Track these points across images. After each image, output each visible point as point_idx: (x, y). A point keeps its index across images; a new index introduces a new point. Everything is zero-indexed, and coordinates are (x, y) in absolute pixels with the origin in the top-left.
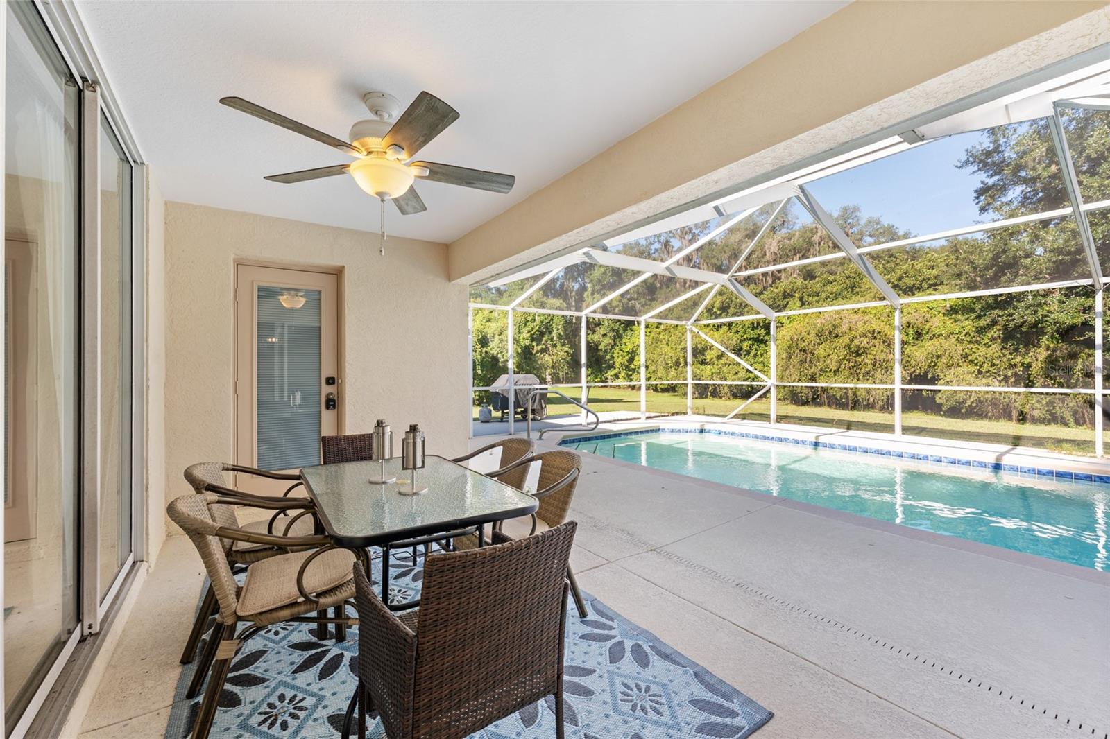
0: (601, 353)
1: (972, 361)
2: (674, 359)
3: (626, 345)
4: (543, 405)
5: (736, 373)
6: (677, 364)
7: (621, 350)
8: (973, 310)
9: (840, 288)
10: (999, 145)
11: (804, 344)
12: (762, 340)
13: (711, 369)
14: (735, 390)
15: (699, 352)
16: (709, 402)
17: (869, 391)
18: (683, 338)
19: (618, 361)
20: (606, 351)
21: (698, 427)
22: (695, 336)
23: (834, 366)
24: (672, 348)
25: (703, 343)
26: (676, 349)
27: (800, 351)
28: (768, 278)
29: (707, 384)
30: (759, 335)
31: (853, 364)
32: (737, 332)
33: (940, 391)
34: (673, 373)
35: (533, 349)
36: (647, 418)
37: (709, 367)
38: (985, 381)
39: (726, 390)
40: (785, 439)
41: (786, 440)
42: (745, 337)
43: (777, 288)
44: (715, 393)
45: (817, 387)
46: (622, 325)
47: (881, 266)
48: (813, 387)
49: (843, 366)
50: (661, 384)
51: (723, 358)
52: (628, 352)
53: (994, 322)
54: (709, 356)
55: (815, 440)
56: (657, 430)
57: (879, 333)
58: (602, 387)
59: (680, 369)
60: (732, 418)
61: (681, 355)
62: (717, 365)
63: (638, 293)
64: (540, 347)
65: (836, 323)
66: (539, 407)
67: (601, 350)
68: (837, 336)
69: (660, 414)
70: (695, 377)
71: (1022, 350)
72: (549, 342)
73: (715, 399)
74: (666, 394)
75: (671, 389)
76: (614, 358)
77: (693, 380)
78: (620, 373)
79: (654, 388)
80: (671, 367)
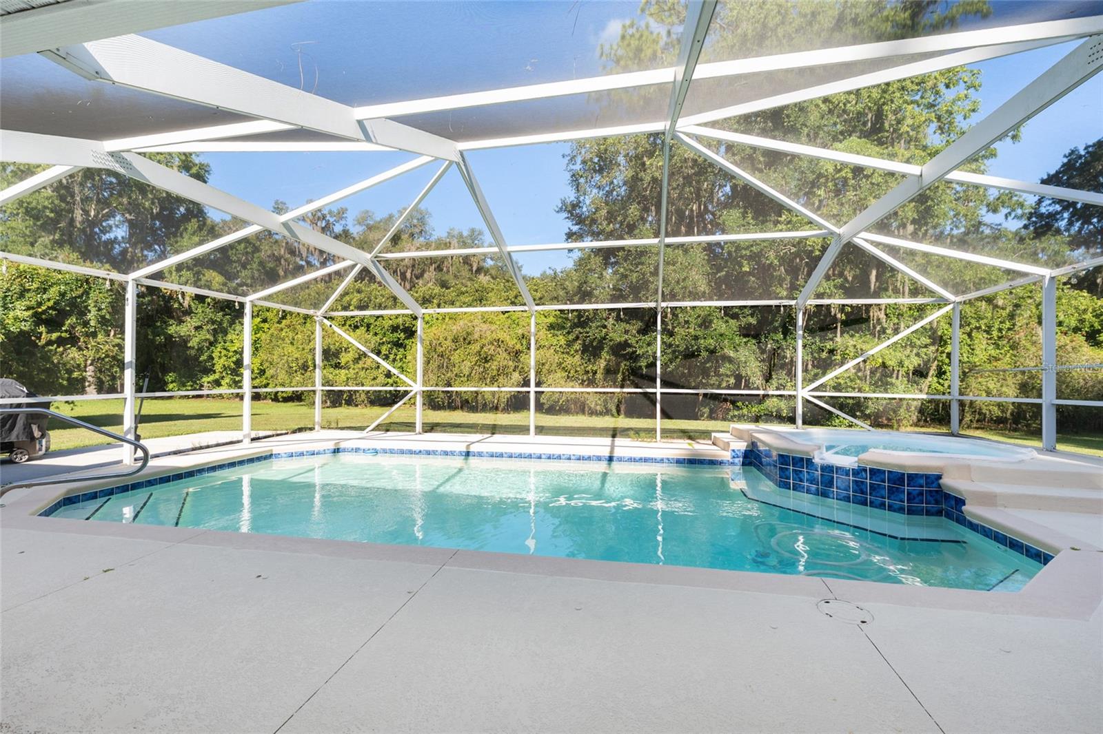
0: (193, 352)
1: (564, 368)
2: (301, 362)
3: (232, 342)
4: (37, 434)
5: (374, 379)
6: (305, 367)
7: (225, 349)
8: (564, 328)
9: (471, 299)
10: (580, 202)
11: (442, 349)
12: (402, 344)
13: (346, 374)
14: (373, 397)
15: (331, 356)
16: (343, 412)
17: (493, 393)
18: (313, 336)
19: (219, 364)
20: (200, 350)
21: (331, 445)
22: (327, 333)
23: (466, 371)
24: (298, 348)
25: (337, 344)
26: (303, 349)
27: (438, 356)
28: (406, 283)
29: (341, 391)
30: (399, 339)
31: (482, 370)
32: (376, 334)
33: (543, 392)
34: (298, 378)
35: (39, 338)
36: (253, 440)
37: (343, 372)
38: (572, 384)
39: (363, 396)
40: (433, 451)
41: (435, 452)
42: (384, 339)
43: (417, 292)
44: (349, 399)
45: (452, 392)
46: (228, 317)
47: (502, 284)
48: (448, 392)
49: (474, 372)
50: (282, 392)
51: (360, 362)
52: (235, 351)
53: (577, 338)
54: (345, 358)
55: (465, 450)
56: (269, 457)
57: (502, 342)
58: (194, 397)
59: (308, 374)
60: (373, 430)
61: (310, 357)
62: (354, 369)
63: (253, 278)
64: (55, 336)
65: (469, 330)
66: (23, 438)
67: (193, 348)
68: (469, 343)
69: (274, 432)
70: (327, 382)
71: (592, 360)
72: (78, 328)
73: (350, 407)
74: (290, 404)
75: (297, 398)
76: (213, 359)
77: (323, 385)
78: (223, 378)
79: (273, 397)
80: (296, 371)
